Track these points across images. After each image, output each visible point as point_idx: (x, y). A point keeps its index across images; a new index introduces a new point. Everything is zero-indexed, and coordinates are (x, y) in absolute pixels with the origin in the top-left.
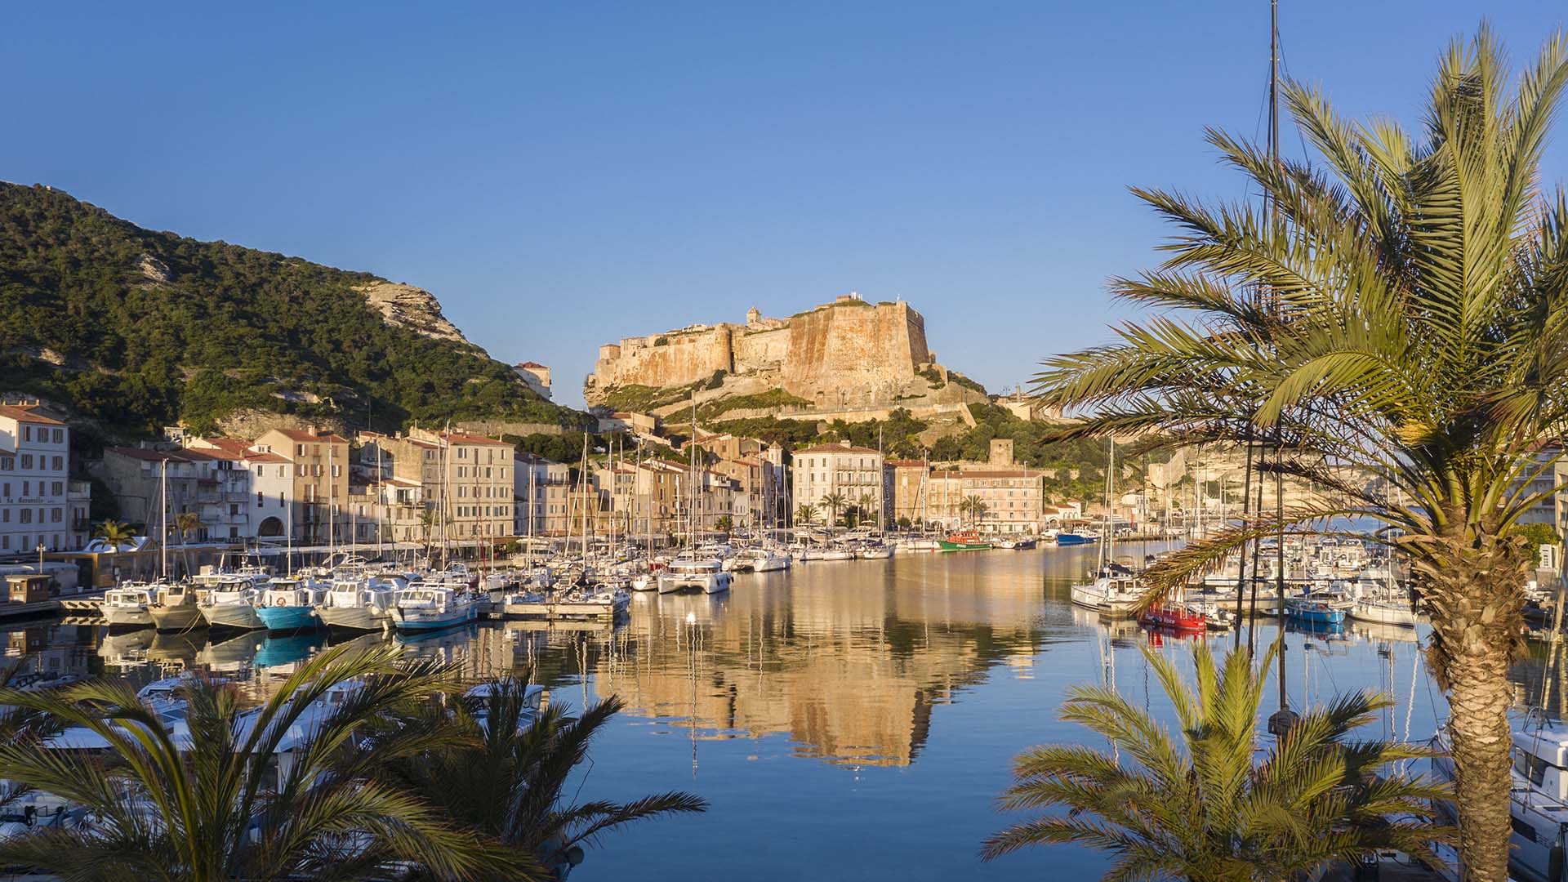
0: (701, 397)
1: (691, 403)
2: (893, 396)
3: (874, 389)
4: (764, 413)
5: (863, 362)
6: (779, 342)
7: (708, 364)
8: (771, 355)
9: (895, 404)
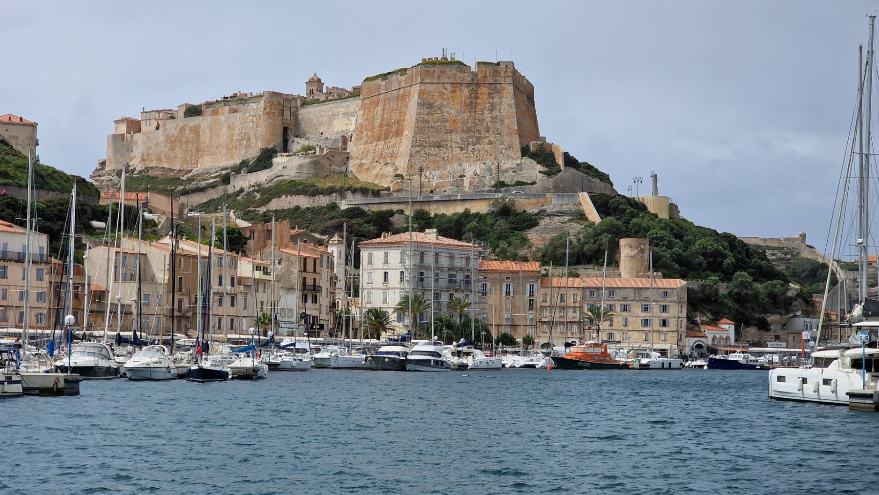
0: (245, 182)
1: (230, 189)
2: (493, 183)
3: (469, 173)
4: (323, 201)
5: (456, 138)
6: (346, 114)
7: (253, 141)
8: (335, 130)
9: (496, 192)
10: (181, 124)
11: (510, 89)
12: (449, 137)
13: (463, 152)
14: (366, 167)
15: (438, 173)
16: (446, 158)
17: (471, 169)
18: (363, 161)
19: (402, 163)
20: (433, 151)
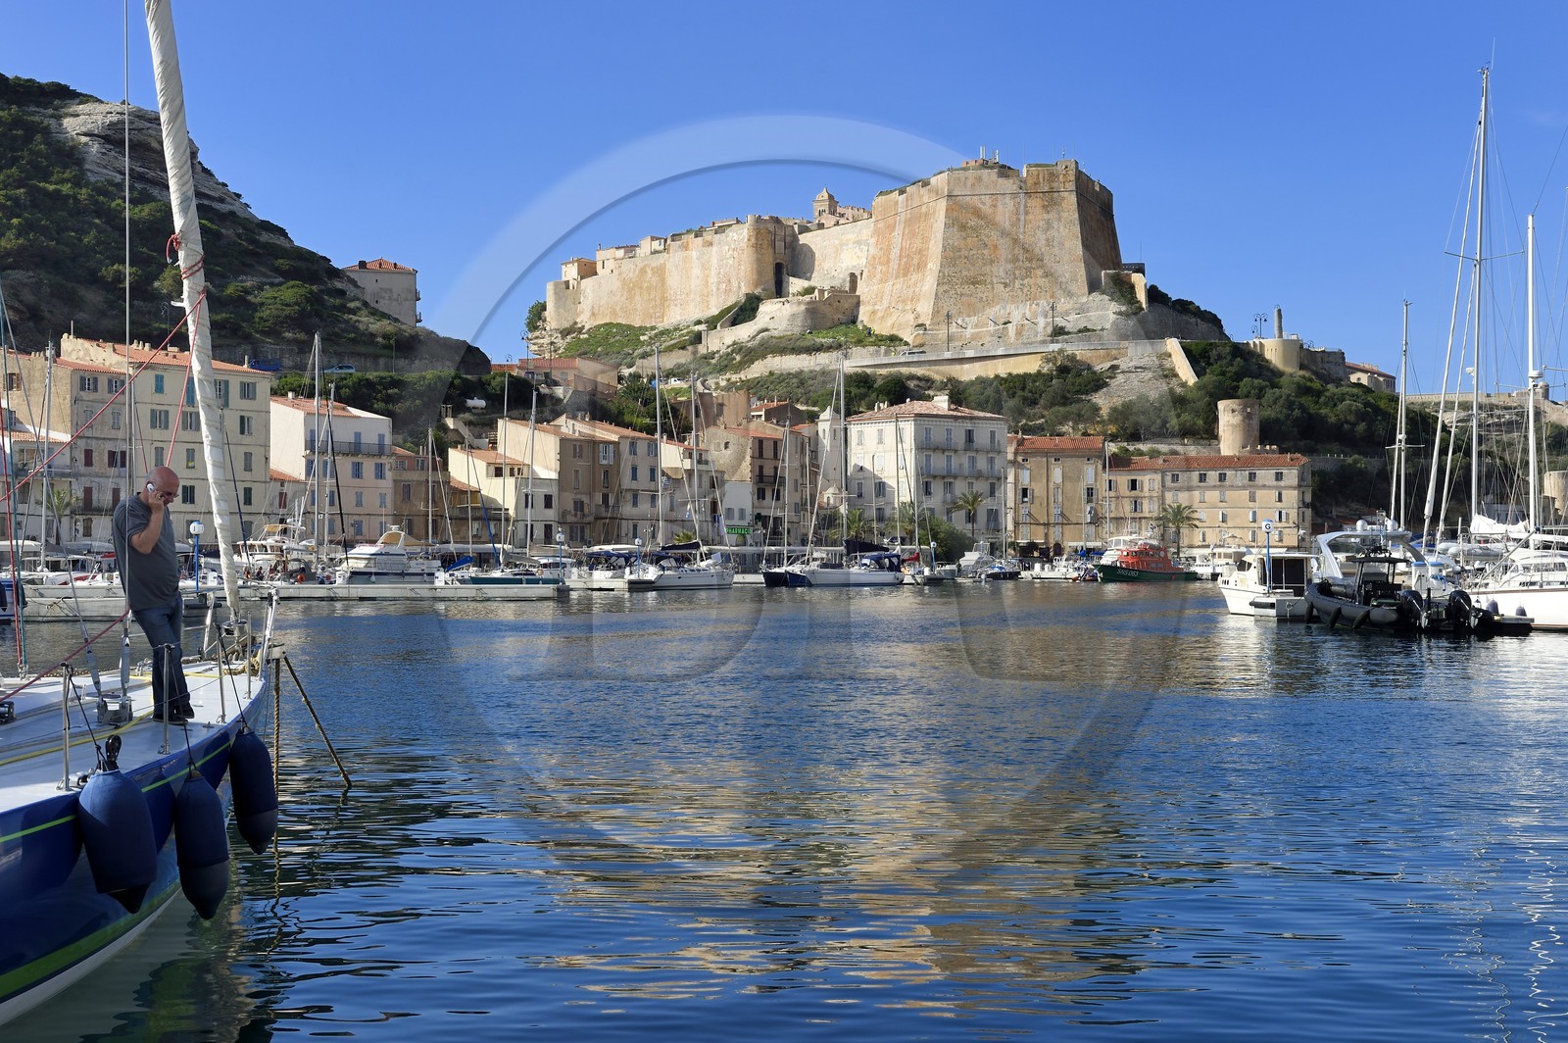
1: (702, 351)
2: (1048, 330)
3: (1016, 318)
4: (820, 362)
5: (998, 270)
6: (858, 243)
7: (735, 284)
8: (844, 265)
9: (1052, 342)
10: (640, 265)
11: (1073, 198)
12: (987, 269)
13: (1007, 290)
14: (880, 314)
15: (974, 319)
16: (984, 299)
17: (1017, 313)
18: (877, 307)
19: (925, 309)
20: (967, 289)
